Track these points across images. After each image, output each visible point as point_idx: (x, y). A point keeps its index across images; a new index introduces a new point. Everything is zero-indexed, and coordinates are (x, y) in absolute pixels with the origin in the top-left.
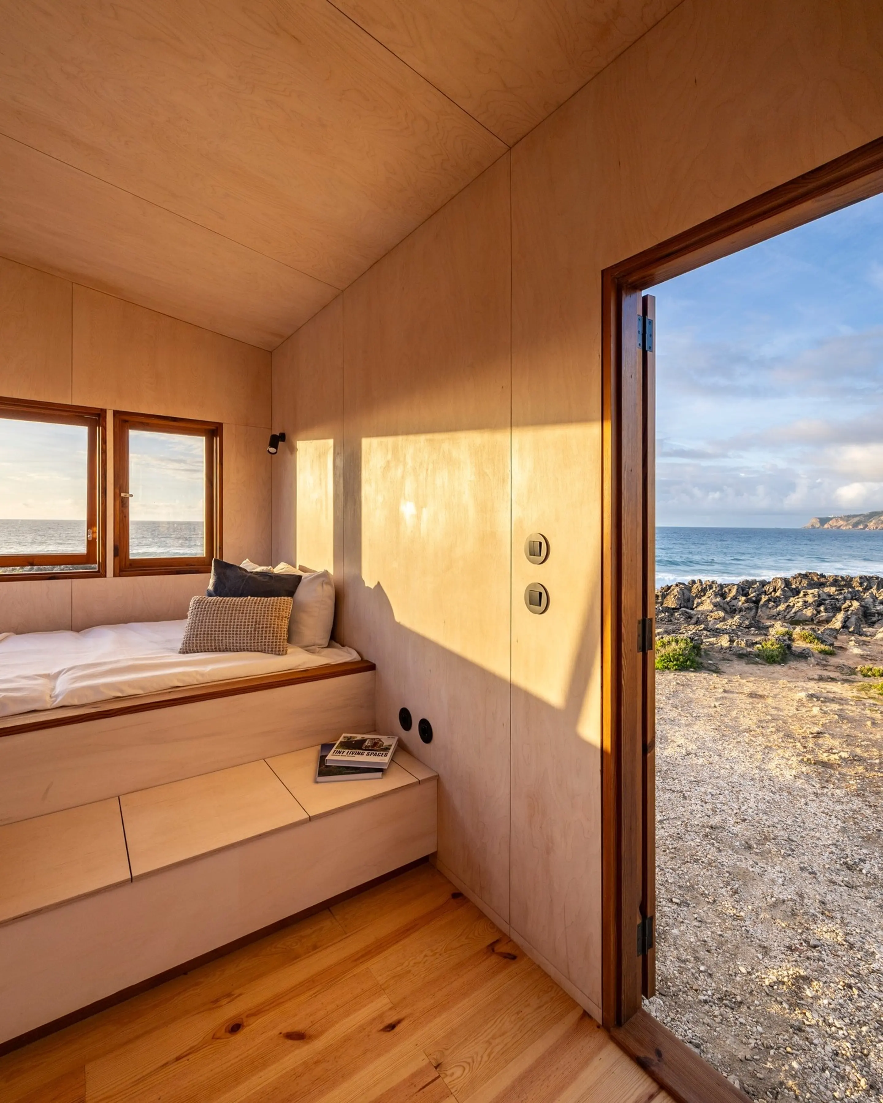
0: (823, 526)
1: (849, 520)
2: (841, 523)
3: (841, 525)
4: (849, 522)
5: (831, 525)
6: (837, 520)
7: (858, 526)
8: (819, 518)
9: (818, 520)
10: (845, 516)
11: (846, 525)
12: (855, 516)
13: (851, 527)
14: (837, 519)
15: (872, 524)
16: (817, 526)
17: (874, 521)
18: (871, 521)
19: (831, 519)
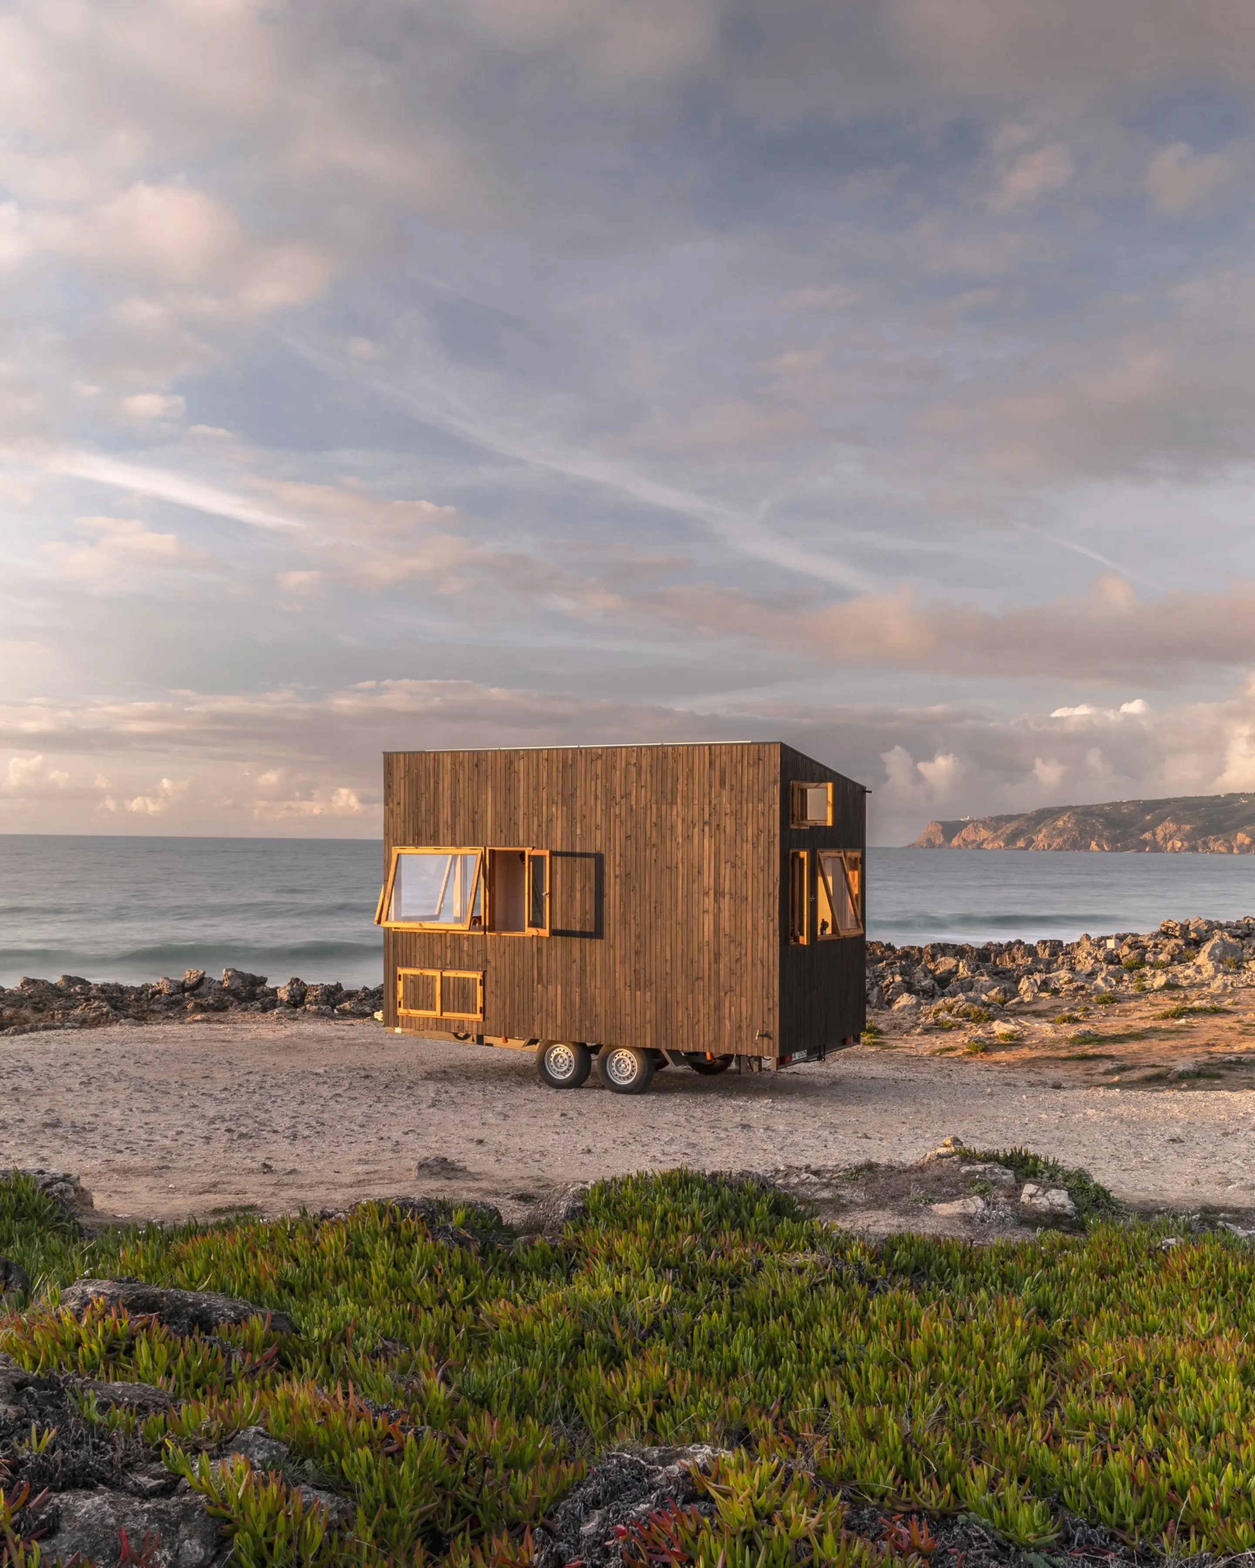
0: (950, 841)
1: (999, 829)
2: (984, 834)
3: (985, 840)
4: (999, 833)
5: (964, 840)
6: (975, 827)
7: (1015, 843)
8: (941, 823)
9: (940, 828)
10: (992, 819)
11: (993, 840)
12: (1011, 818)
13: (1002, 844)
14: (975, 824)
15: (1041, 836)
16: (938, 842)
17: (1044, 830)
18: (1040, 831)
19: (964, 825)
